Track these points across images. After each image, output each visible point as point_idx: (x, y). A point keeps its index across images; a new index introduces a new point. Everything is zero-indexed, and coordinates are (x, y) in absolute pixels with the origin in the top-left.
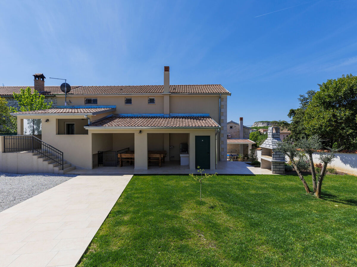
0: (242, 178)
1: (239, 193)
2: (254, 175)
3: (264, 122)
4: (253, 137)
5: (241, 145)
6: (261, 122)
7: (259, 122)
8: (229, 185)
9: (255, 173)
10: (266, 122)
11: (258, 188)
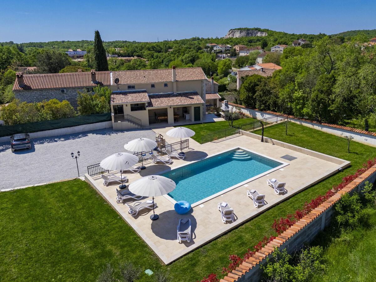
0: (213, 124)
1: (212, 128)
2: (215, 122)
3: (243, 29)
4: (225, 66)
5: (212, 99)
6: (238, 29)
7: (235, 29)
8: (209, 126)
9: (215, 121)
10: (245, 29)
11: (218, 126)
